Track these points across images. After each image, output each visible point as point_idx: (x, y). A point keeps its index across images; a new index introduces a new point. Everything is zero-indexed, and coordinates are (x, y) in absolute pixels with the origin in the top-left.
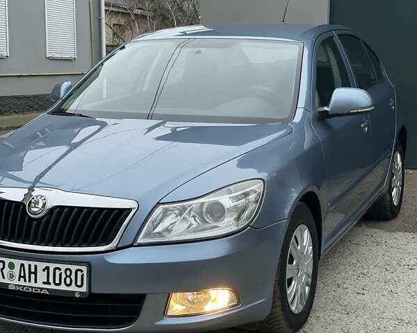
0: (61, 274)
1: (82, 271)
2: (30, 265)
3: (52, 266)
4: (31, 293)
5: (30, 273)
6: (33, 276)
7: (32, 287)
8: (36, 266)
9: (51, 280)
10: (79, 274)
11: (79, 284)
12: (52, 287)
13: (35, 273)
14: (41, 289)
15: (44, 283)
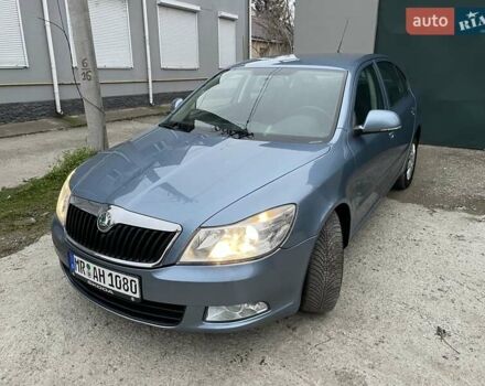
0: (120, 281)
1: (135, 282)
2: (99, 270)
3: (114, 274)
5: (100, 275)
7: (102, 286)
8: (103, 271)
9: (114, 284)
10: (133, 284)
11: (134, 291)
12: (115, 289)
13: (103, 276)
14: (108, 289)
15: (110, 285)
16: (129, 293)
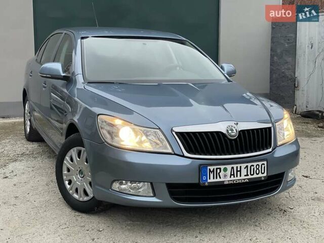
0: (254, 169)
1: (264, 164)
2: (237, 167)
3: (249, 165)
4: (239, 183)
5: (237, 171)
6: (239, 173)
7: (239, 180)
8: (241, 167)
9: (249, 173)
10: (263, 166)
11: (263, 172)
12: (250, 177)
13: (240, 171)
14: (244, 180)
15: (245, 176)
16: (260, 175)
